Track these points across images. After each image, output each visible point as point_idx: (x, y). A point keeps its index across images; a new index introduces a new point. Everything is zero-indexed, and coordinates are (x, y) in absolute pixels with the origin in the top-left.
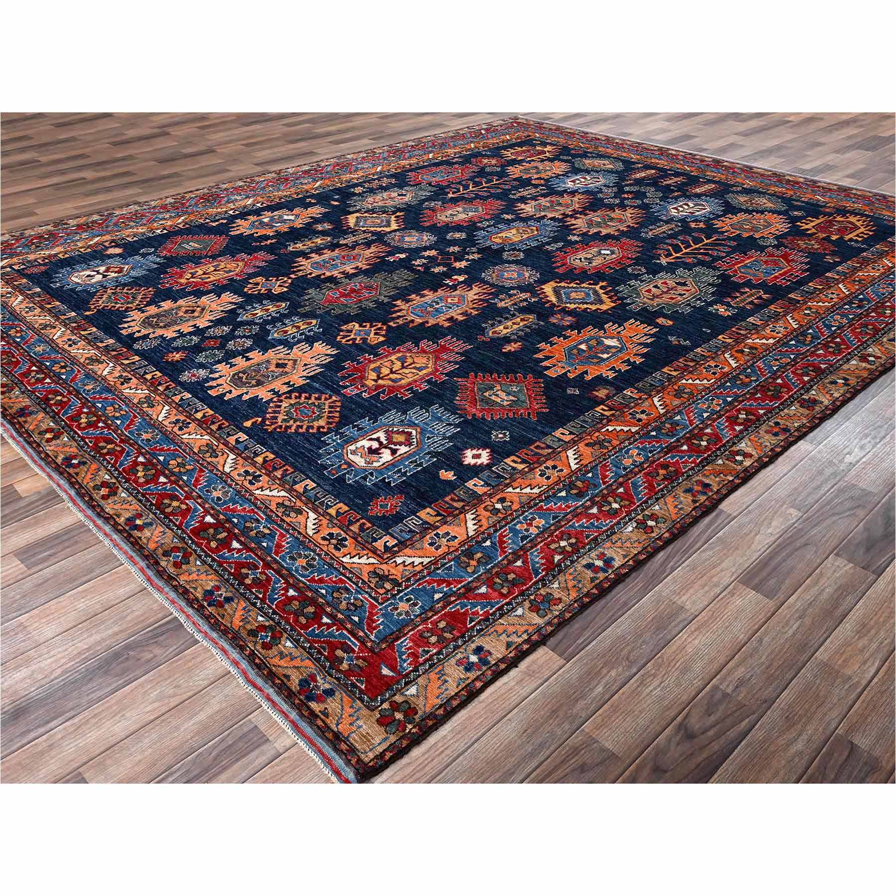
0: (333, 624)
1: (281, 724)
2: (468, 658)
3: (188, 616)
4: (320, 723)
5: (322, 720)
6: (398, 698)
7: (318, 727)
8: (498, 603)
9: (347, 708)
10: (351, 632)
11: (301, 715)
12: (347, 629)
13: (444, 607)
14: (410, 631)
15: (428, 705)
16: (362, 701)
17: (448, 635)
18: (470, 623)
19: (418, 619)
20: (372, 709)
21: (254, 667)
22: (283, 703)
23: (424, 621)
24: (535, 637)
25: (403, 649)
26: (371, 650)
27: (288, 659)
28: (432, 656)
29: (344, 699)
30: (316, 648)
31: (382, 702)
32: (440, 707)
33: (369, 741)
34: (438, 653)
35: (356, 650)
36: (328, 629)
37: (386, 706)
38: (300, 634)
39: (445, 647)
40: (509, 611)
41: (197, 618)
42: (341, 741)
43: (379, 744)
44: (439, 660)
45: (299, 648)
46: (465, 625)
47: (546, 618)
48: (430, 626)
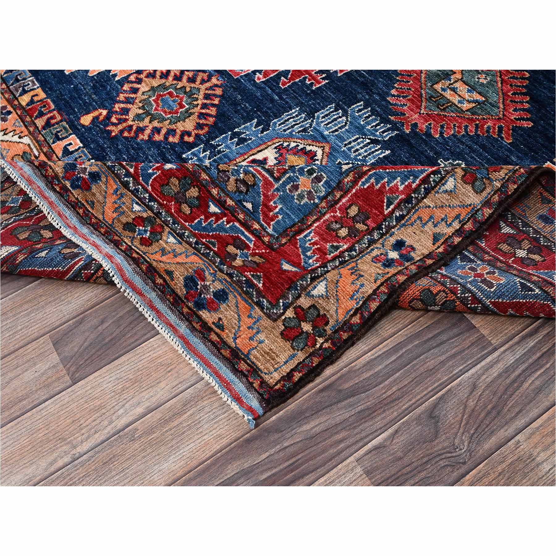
0: (223, 215)
1: (169, 340)
2: (386, 254)
3: (51, 204)
4: (214, 337)
5: (216, 334)
6: (304, 302)
7: (213, 343)
8: (422, 172)
9: (245, 318)
10: (244, 224)
11: (193, 329)
12: (239, 221)
13: (355, 182)
14: (314, 222)
15: (340, 311)
16: (262, 308)
17: (360, 226)
18: (388, 207)
19: (324, 204)
20: (275, 319)
21: (131, 263)
22: (169, 312)
23: (332, 206)
24: (469, 226)
25: (307, 245)
26: (269, 246)
27: (171, 256)
28: (343, 252)
29: (240, 306)
30: (204, 244)
31: (286, 308)
32: (355, 314)
33: (273, 359)
34: (350, 249)
35: (252, 246)
36: (217, 221)
37: (290, 313)
38: (184, 228)
39: (358, 242)
40: (437, 183)
41: (62, 208)
42: (240, 359)
43: (285, 363)
44: (351, 257)
45: (184, 243)
46: (382, 213)
47: (484, 194)
48: (338, 214)
